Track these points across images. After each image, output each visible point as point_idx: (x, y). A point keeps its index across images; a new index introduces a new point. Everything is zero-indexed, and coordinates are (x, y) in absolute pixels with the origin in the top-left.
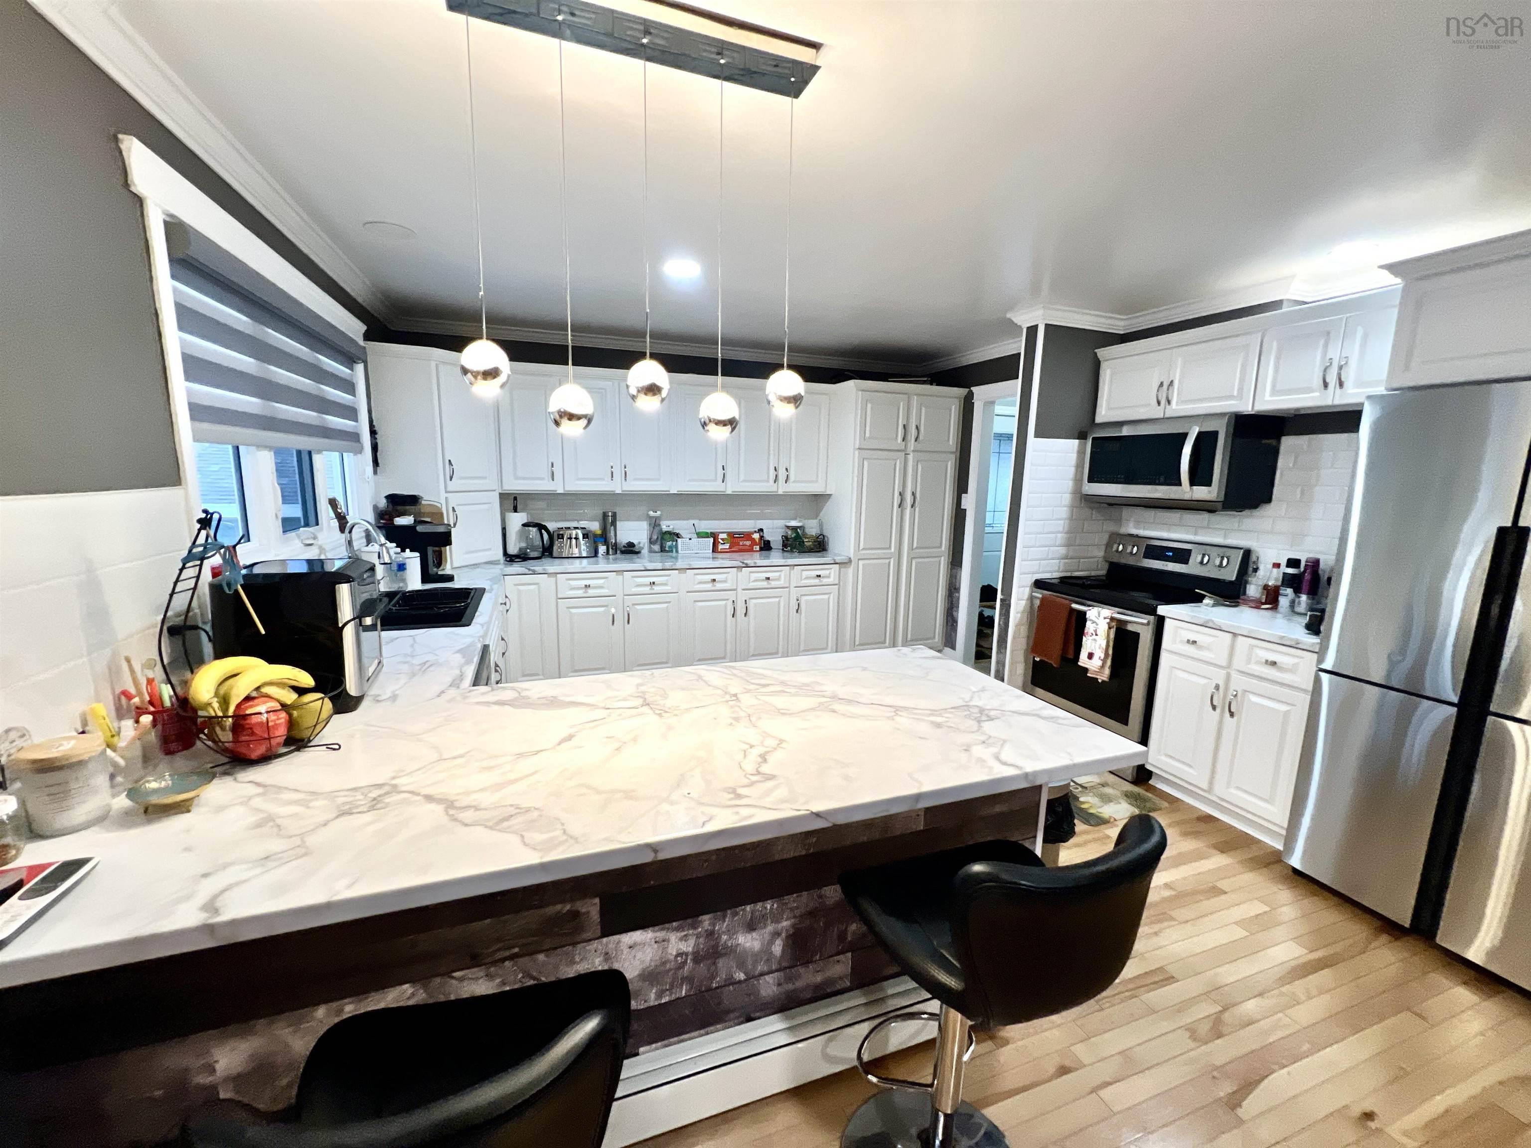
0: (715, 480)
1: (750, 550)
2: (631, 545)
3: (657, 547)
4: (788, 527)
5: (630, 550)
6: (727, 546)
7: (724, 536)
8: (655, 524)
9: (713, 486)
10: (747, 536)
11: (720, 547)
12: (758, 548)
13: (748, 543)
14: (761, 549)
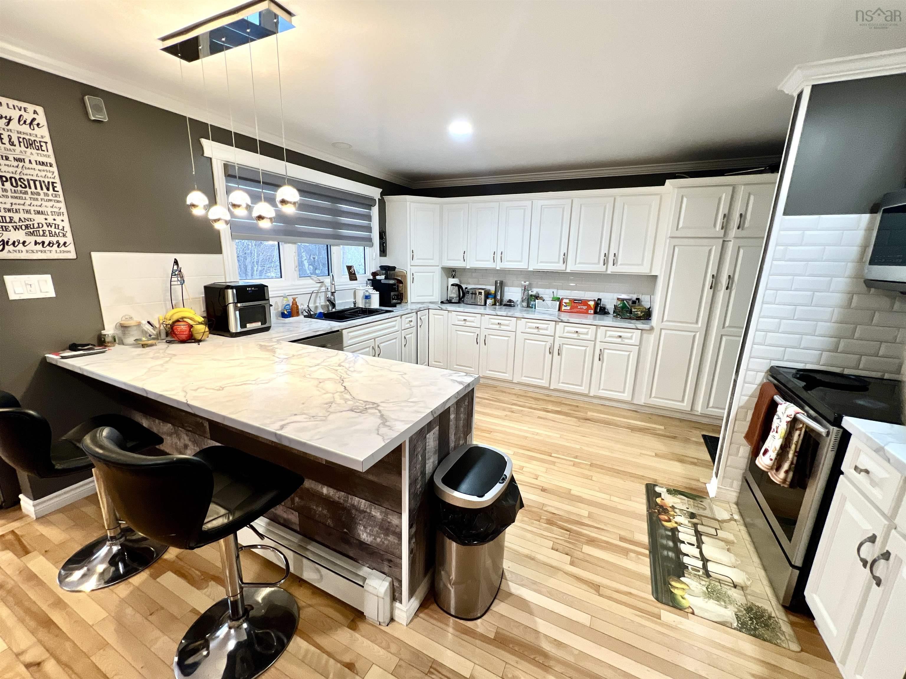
0: (558, 262)
1: (586, 312)
2: (510, 301)
3: (525, 304)
4: (618, 299)
5: (510, 304)
6: (568, 308)
7: (567, 301)
8: (525, 289)
9: (559, 267)
10: (584, 302)
11: (563, 308)
12: (592, 312)
13: (585, 307)
14: (595, 313)
